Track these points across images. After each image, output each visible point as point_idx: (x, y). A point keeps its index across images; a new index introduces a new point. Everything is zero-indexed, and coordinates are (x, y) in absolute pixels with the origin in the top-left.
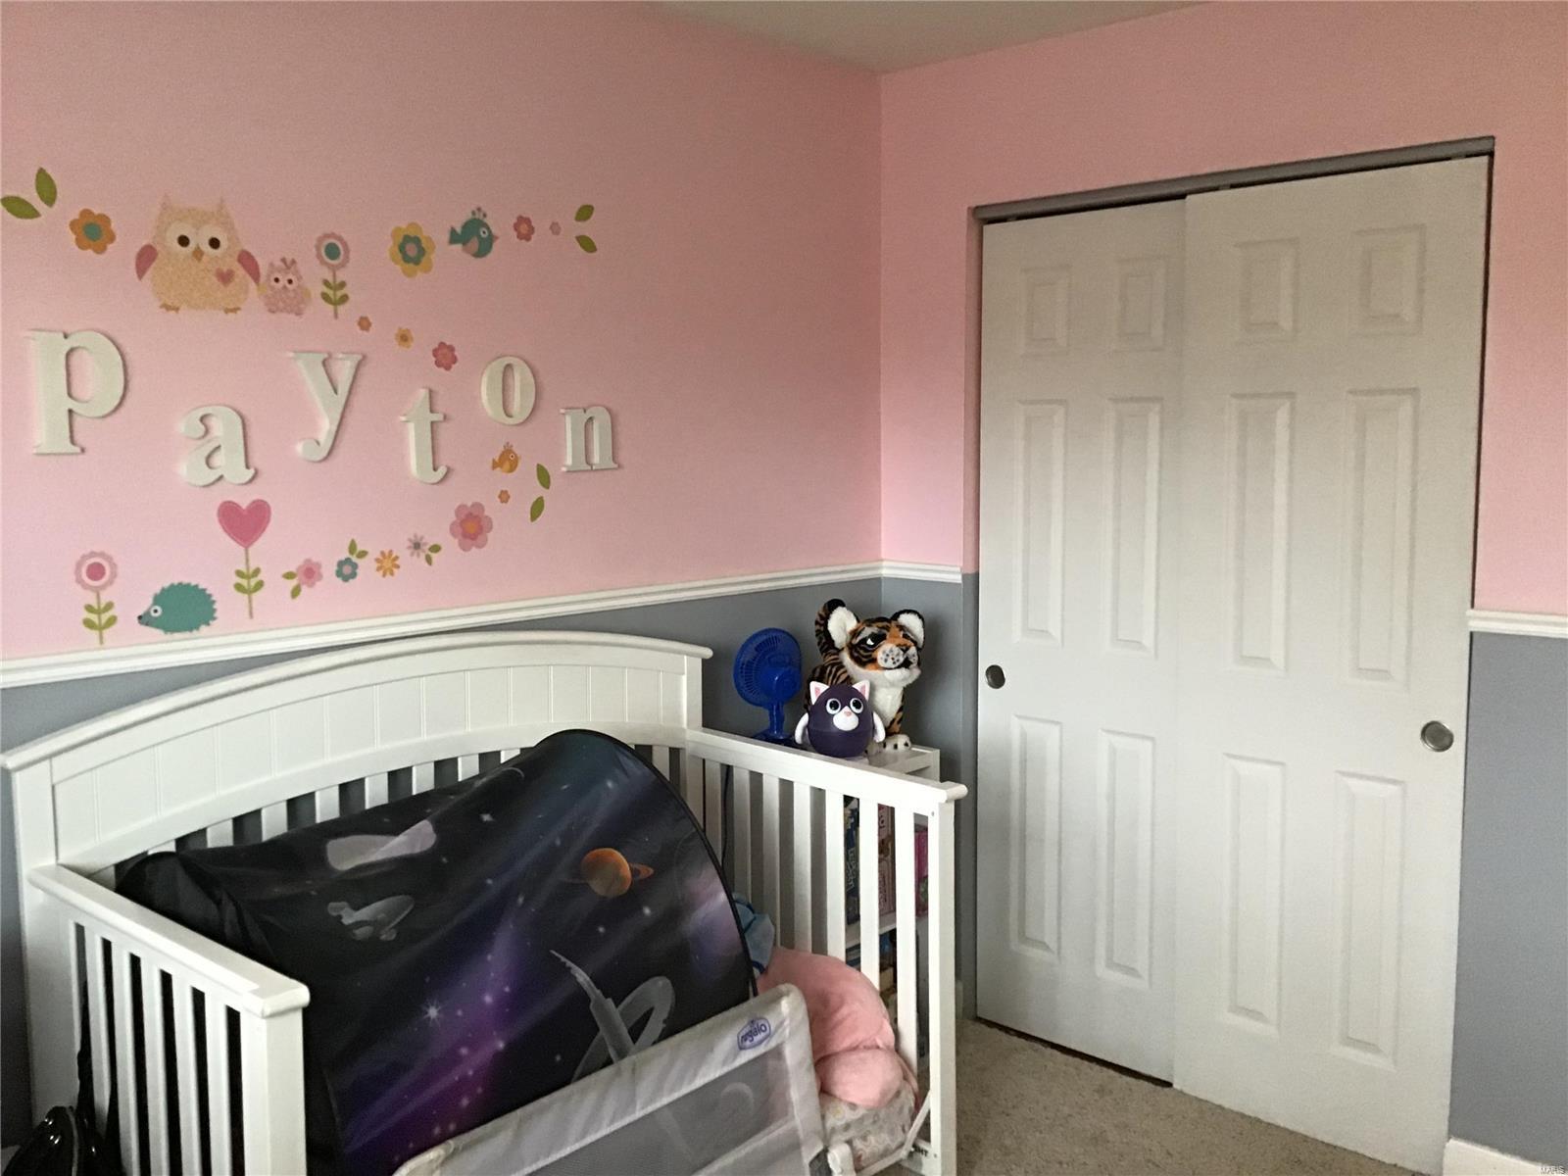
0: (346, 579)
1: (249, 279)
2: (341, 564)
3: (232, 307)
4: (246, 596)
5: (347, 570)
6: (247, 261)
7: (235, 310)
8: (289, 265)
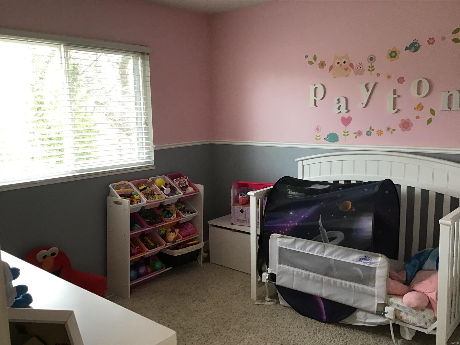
0: (368, 135)
1: (351, 69)
2: (367, 132)
3: (347, 75)
4: (345, 137)
5: (369, 133)
6: (351, 65)
7: (347, 76)
8: (361, 64)
